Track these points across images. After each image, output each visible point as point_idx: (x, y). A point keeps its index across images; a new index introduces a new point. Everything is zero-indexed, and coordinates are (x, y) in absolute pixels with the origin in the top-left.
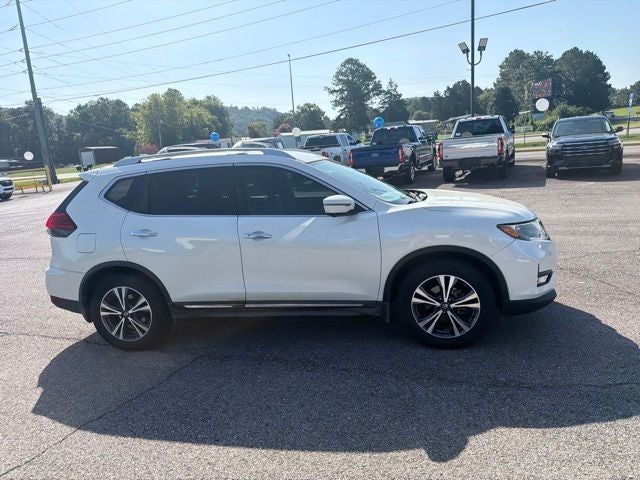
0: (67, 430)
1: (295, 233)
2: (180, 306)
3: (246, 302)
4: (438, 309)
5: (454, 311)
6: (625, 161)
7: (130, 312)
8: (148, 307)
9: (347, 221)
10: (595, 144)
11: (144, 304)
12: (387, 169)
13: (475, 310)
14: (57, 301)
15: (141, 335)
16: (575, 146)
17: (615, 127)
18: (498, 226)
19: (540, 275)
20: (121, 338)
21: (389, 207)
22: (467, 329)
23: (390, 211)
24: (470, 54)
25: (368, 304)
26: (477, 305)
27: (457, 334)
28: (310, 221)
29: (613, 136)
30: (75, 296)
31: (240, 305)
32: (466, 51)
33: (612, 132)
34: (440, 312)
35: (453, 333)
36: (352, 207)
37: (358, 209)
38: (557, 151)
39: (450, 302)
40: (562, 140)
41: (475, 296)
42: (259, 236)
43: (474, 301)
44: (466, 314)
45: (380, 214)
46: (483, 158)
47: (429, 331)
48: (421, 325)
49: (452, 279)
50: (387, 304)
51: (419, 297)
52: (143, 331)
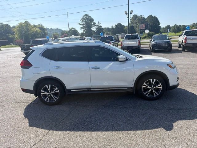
0: (46, 131)
1: (107, 67)
2: (69, 90)
3: (91, 89)
4: (150, 89)
5: (154, 89)
6: (173, 48)
7: (52, 93)
9: (124, 63)
10: (165, 43)
11: (57, 90)
13: (160, 89)
14: (24, 90)
15: (55, 100)
16: (160, 43)
17: (170, 38)
18: (167, 65)
20: (48, 101)
22: (158, 94)
23: (136, 60)
24: (128, 15)
25: (129, 88)
26: (161, 88)
28: (112, 63)
29: (169, 41)
30: (32, 88)
31: (89, 90)
32: (126, 14)
33: (169, 39)
34: (151, 90)
35: (154, 96)
36: (125, 59)
37: (127, 60)
38: (154, 44)
39: (154, 87)
40: (156, 41)
41: (161, 85)
42: (95, 68)
44: (157, 90)
45: (133, 61)
46: (134, 46)
47: (147, 96)
48: (145, 94)
49: (155, 80)
50: (135, 88)
51: (145, 85)
52: (56, 99)
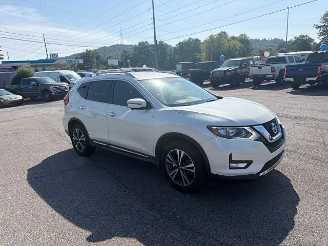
1: (124, 115)
2: (92, 140)
5: (184, 171)
7: (80, 139)
8: (84, 139)
9: (146, 112)
11: (83, 137)
12: (308, 79)
13: (193, 173)
15: (83, 150)
18: (208, 126)
19: (231, 161)
20: (78, 149)
21: (163, 107)
22: (189, 183)
23: (161, 110)
25: (150, 157)
27: (185, 185)
28: (130, 110)
31: (108, 145)
34: (177, 170)
35: (183, 184)
39: (182, 166)
42: (113, 115)
43: (192, 168)
47: (173, 179)
48: (170, 174)
49: (183, 153)
50: (157, 159)
51: (169, 159)
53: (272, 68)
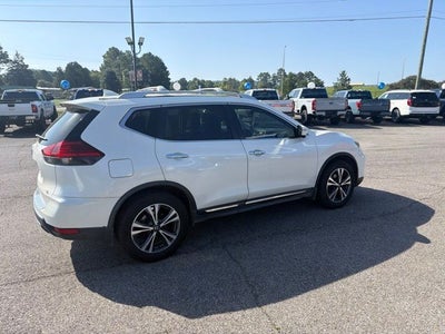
2: (203, 212)
3: (246, 201)
4: (337, 187)
5: (342, 187)
7: (162, 225)
8: (177, 218)
11: (174, 216)
13: (348, 185)
15: (170, 244)
20: (150, 251)
22: (346, 195)
26: (350, 183)
31: (242, 203)
32: (129, 43)
35: (341, 199)
39: (341, 183)
41: (349, 178)
42: (258, 153)
47: (333, 200)
48: (330, 197)
49: (343, 170)
50: (317, 188)
51: (331, 182)
52: (170, 239)
53: (33, 106)
